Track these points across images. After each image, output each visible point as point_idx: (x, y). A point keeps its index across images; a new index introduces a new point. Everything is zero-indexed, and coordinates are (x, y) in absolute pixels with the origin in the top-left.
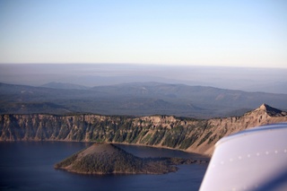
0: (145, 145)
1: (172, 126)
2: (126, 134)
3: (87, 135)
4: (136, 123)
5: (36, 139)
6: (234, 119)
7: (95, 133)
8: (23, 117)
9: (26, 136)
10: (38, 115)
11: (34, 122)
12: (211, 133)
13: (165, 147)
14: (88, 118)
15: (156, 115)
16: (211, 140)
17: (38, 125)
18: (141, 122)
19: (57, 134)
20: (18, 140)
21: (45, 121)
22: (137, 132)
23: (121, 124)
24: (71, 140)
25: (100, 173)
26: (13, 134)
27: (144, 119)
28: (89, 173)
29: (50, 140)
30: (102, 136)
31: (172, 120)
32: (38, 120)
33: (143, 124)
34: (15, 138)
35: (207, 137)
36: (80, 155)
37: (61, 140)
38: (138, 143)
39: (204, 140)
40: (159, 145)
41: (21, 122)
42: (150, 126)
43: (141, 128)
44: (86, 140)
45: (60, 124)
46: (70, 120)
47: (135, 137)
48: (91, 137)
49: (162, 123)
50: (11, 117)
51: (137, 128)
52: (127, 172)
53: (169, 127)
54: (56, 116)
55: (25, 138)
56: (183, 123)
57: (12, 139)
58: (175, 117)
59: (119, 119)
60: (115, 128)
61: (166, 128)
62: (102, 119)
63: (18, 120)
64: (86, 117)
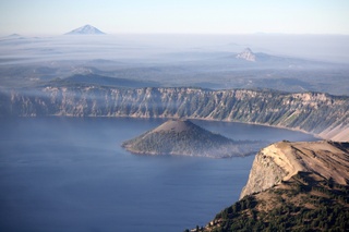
0: (285, 127)
1: (319, 106)
2: (272, 113)
3: (232, 113)
4: (286, 102)
7: (241, 111)
8: (169, 91)
9: (165, 113)
13: (302, 131)
15: (308, 92)
18: (292, 99)
19: (200, 112)
20: (155, 116)
24: (212, 119)
26: (150, 110)
29: (190, 117)
30: (246, 115)
31: (323, 98)
32: (184, 95)
33: (292, 103)
35: (344, 120)
37: (202, 118)
38: (279, 126)
39: (339, 124)
40: (298, 128)
41: (164, 96)
42: (297, 105)
43: (290, 106)
44: (229, 119)
45: (207, 99)
46: (220, 96)
47: (278, 117)
48: (234, 116)
49: (311, 101)
50: (154, 90)
51: (285, 106)
52: (185, 153)
53: (316, 107)
54: (206, 90)
55: (163, 116)
56: (329, 103)
57: (147, 116)
58: (327, 95)
59: (270, 96)
60: (263, 106)
61: (313, 108)
62: (253, 95)
63: (162, 94)
64: (238, 92)
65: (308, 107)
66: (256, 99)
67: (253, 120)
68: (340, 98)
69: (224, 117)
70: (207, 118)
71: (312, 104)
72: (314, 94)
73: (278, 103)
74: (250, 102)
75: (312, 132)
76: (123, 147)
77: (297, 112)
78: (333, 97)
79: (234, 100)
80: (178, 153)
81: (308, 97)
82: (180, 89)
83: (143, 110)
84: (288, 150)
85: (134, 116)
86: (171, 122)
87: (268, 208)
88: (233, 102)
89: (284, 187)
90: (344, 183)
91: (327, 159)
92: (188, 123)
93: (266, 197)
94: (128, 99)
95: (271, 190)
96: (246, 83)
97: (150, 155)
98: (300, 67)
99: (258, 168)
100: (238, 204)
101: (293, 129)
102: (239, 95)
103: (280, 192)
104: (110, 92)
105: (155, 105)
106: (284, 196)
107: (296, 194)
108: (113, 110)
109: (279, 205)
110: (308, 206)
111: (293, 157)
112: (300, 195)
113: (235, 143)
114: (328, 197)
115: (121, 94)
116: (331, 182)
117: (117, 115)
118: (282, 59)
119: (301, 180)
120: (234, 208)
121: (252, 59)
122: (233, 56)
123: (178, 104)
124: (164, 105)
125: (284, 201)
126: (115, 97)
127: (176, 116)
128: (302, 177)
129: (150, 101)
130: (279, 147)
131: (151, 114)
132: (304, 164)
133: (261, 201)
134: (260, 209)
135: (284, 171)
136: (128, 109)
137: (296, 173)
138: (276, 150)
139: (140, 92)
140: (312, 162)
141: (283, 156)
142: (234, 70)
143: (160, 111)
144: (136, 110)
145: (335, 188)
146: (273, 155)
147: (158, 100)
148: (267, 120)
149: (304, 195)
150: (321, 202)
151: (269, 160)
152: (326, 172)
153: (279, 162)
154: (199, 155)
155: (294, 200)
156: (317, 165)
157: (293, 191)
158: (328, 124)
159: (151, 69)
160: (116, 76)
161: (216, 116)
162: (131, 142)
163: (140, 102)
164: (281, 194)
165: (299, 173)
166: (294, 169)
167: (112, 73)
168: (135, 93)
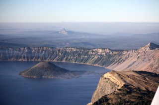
0: (91, 64)
2: (84, 58)
4: (90, 53)
6: (134, 51)
7: (69, 57)
8: (35, 48)
10: (43, 47)
12: (121, 58)
13: (99, 66)
17: (42, 53)
19: (50, 58)
20: (30, 60)
24: (56, 61)
27: (95, 50)
30: (72, 59)
31: (108, 51)
33: (93, 53)
35: (119, 60)
38: (88, 64)
39: (116, 62)
40: (97, 65)
42: (96, 54)
44: (64, 61)
45: (53, 52)
46: (59, 51)
47: (87, 60)
48: (66, 59)
49: (102, 52)
50: (29, 48)
51: (90, 55)
52: (49, 77)
53: (105, 55)
54: (53, 48)
55: (33, 60)
56: (111, 53)
57: (26, 60)
58: (109, 49)
59: (83, 50)
60: (79, 55)
61: (103, 55)
62: (75, 50)
63: (32, 50)
64: (67, 48)
65: (101, 55)
66: (76, 52)
67: (75, 61)
68: (116, 51)
69: (62, 60)
70: (54, 61)
71: (103, 54)
72: (103, 49)
73: (87, 54)
74: (74, 53)
75: (104, 66)
76: (20, 74)
77: (96, 57)
78: (113, 51)
79: (66, 52)
80: (46, 77)
81: (101, 51)
82: (40, 47)
83: (24, 58)
84: (116, 75)
85: (20, 60)
86: (42, 63)
87: (114, 102)
88: (65, 53)
89: (119, 92)
90: (145, 89)
91: (134, 79)
92: (49, 63)
93: (112, 97)
94: (16, 52)
95: (114, 93)
96: (66, 44)
97: (33, 78)
98: (88, 37)
99: (102, 83)
100: (99, 100)
101: (94, 65)
102: (68, 50)
103: (118, 94)
104: (8, 49)
105: (29, 55)
106: (120, 96)
107: (125, 95)
108: (10, 58)
109: (119, 100)
110: (132, 100)
111: (119, 78)
112: (127, 95)
113: (72, 72)
114: (140, 96)
115: (13, 51)
116: (139, 89)
117: (12, 60)
118: (79, 33)
119: (126, 89)
120: (98, 102)
121: (66, 34)
122: (57, 32)
123: (40, 55)
124: (33, 55)
125: (121, 98)
126: (11, 51)
127: (39, 60)
128: (126, 87)
129: (27, 53)
130: (111, 74)
131: (28, 59)
132: (125, 81)
133: (110, 99)
134: (110, 102)
135: (116, 84)
136: (17, 57)
137: (123, 85)
138: (110, 75)
139: (22, 49)
140: (129, 80)
141: (114, 78)
142: (58, 39)
143: (32, 58)
144: (21, 57)
145: (142, 92)
146: (109, 78)
147: (31, 53)
148: (82, 61)
149: (129, 95)
150: (138, 98)
151: (107, 80)
152: (136, 85)
153: (113, 80)
154: (56, 78)
155: (125, 98)
156: (131, 82)
157: (124, 93)
158: (111, 62)
159: (21, 38)
160: (6, 42)
161: (58, 60)
162: (23, 72)
163: (22, 54)
164: (119, 95)
165: (124, 85)
166: (121, 84)
167: (4, 40)
168: (20, 50)
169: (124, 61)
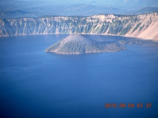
0: (96, 34)
1: (113, 21)
2: (83, 27)
3: (57, 29)
4: (88, 20)
5: (24, 34)
7: (63, 28)
8: (13, 20)
9: (16, 33)
10: (22, 18)
11: (21, 23)
12: (140, 24)
13: (110, 34)
14: (56, 19)
15: (102, 14)
16: (141, 28)
17: (24, 25)
18: (92, 19)
19: (37, 30)
21: (28, 22)
22: (90, 26)
23: (79, 21)
24: (47, 33)
25: (78, 53)
26: (8, 32)
27: (94, 17)
28: (71, 53)
29: (33, 34)
30: (67, 30)
31: (113, 17)
32: (23, 22)
33: (93, 21)
34: (9, 34)
35: (138, 26)
36: (62, 42)
37: (41, 34)
38: (91, 33)
39: (136, 29)
40: (106, 34)
41: (12, 23)
42: (98, 22)
43: (93, 23)
44: (57, 33)
47: (89, 29)
48: (60, 31)
49: (105, 19)
50: (5, 20)
51: (89, 23)
52: (94, 51)
54: (35, 18)
56: (120, 19)
57: (7, 35)
60: (75, 24)
61: (109, 22)
62: (66, 19)
64: (55, 18)
65: (105, 22)
66: (69, 21)
67: (73, 32)
72: (106, 15)
74: (67, 23)
75: (118, 35)
79: (55, 22)
81: (103, 17)
83: (4, 32)
101: (103, 34)
148: (82, 31)
169: (147, 26)
